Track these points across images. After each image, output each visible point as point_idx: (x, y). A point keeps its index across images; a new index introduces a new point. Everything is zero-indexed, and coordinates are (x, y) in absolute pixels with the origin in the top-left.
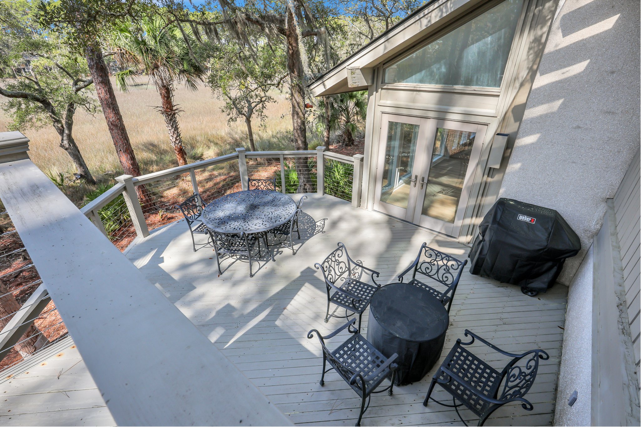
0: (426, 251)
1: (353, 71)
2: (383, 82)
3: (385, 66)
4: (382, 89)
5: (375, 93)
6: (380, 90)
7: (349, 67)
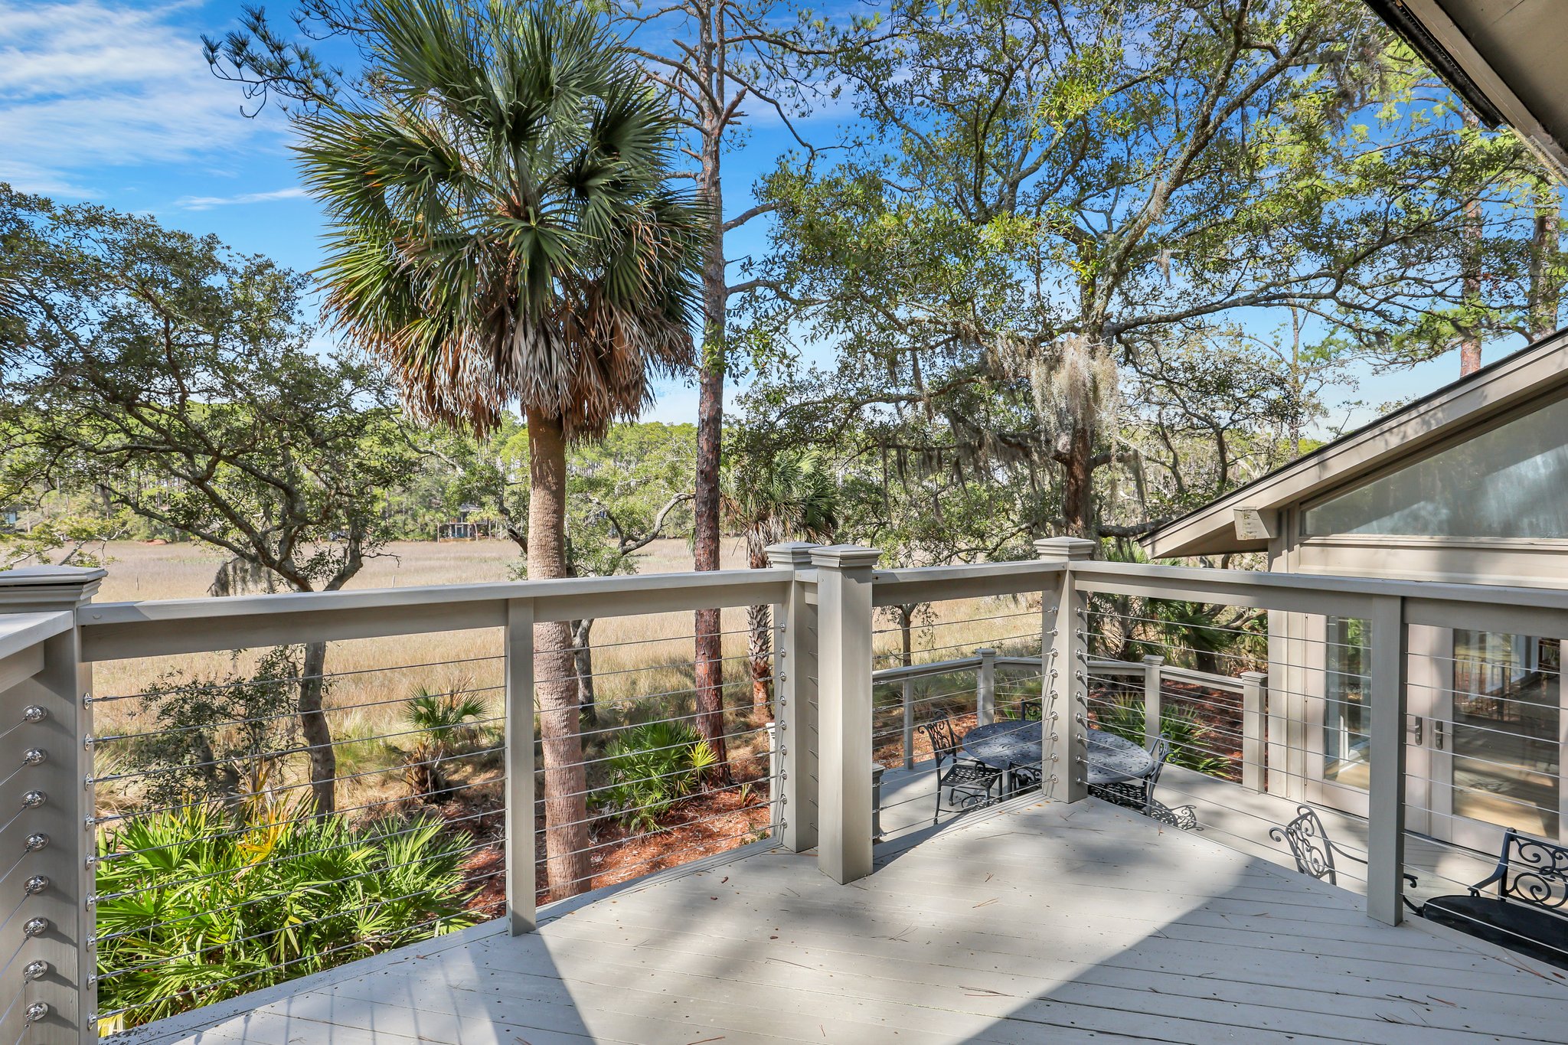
0: (1521, 847)
1: (1246, 513)
2: (1303, 533)
3: (1304, 507)
4: (1302, 545)
5: (1285, 552)
6: (1297, 547)
7: (1239, 506)
